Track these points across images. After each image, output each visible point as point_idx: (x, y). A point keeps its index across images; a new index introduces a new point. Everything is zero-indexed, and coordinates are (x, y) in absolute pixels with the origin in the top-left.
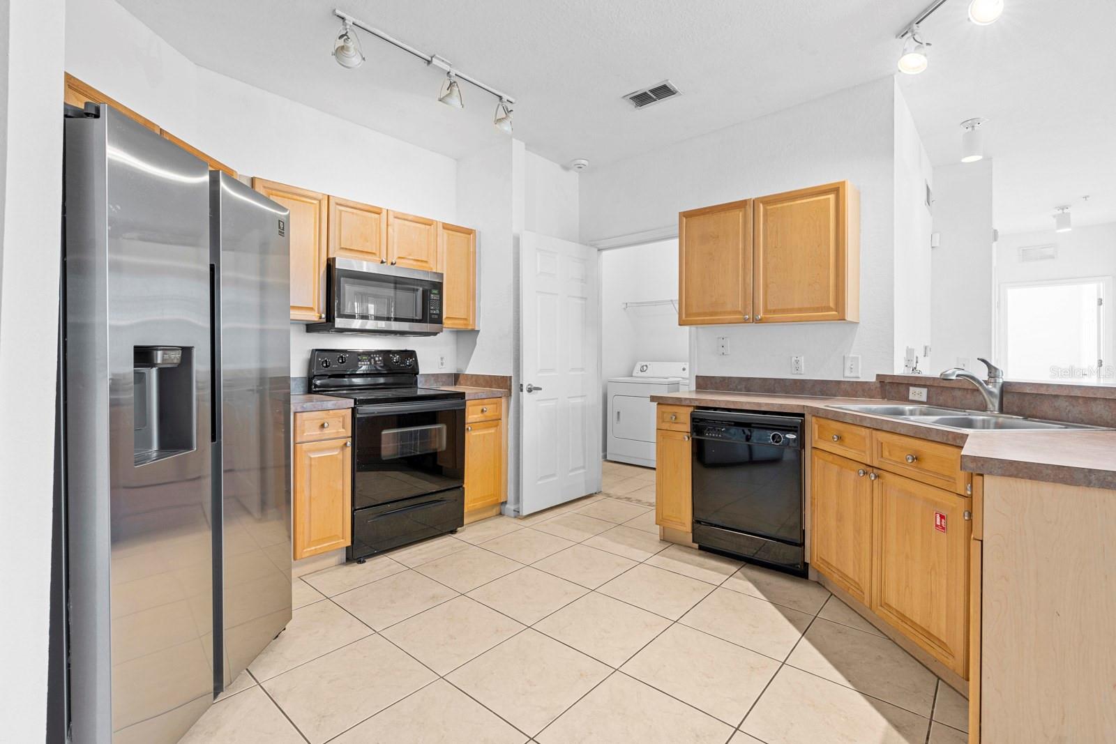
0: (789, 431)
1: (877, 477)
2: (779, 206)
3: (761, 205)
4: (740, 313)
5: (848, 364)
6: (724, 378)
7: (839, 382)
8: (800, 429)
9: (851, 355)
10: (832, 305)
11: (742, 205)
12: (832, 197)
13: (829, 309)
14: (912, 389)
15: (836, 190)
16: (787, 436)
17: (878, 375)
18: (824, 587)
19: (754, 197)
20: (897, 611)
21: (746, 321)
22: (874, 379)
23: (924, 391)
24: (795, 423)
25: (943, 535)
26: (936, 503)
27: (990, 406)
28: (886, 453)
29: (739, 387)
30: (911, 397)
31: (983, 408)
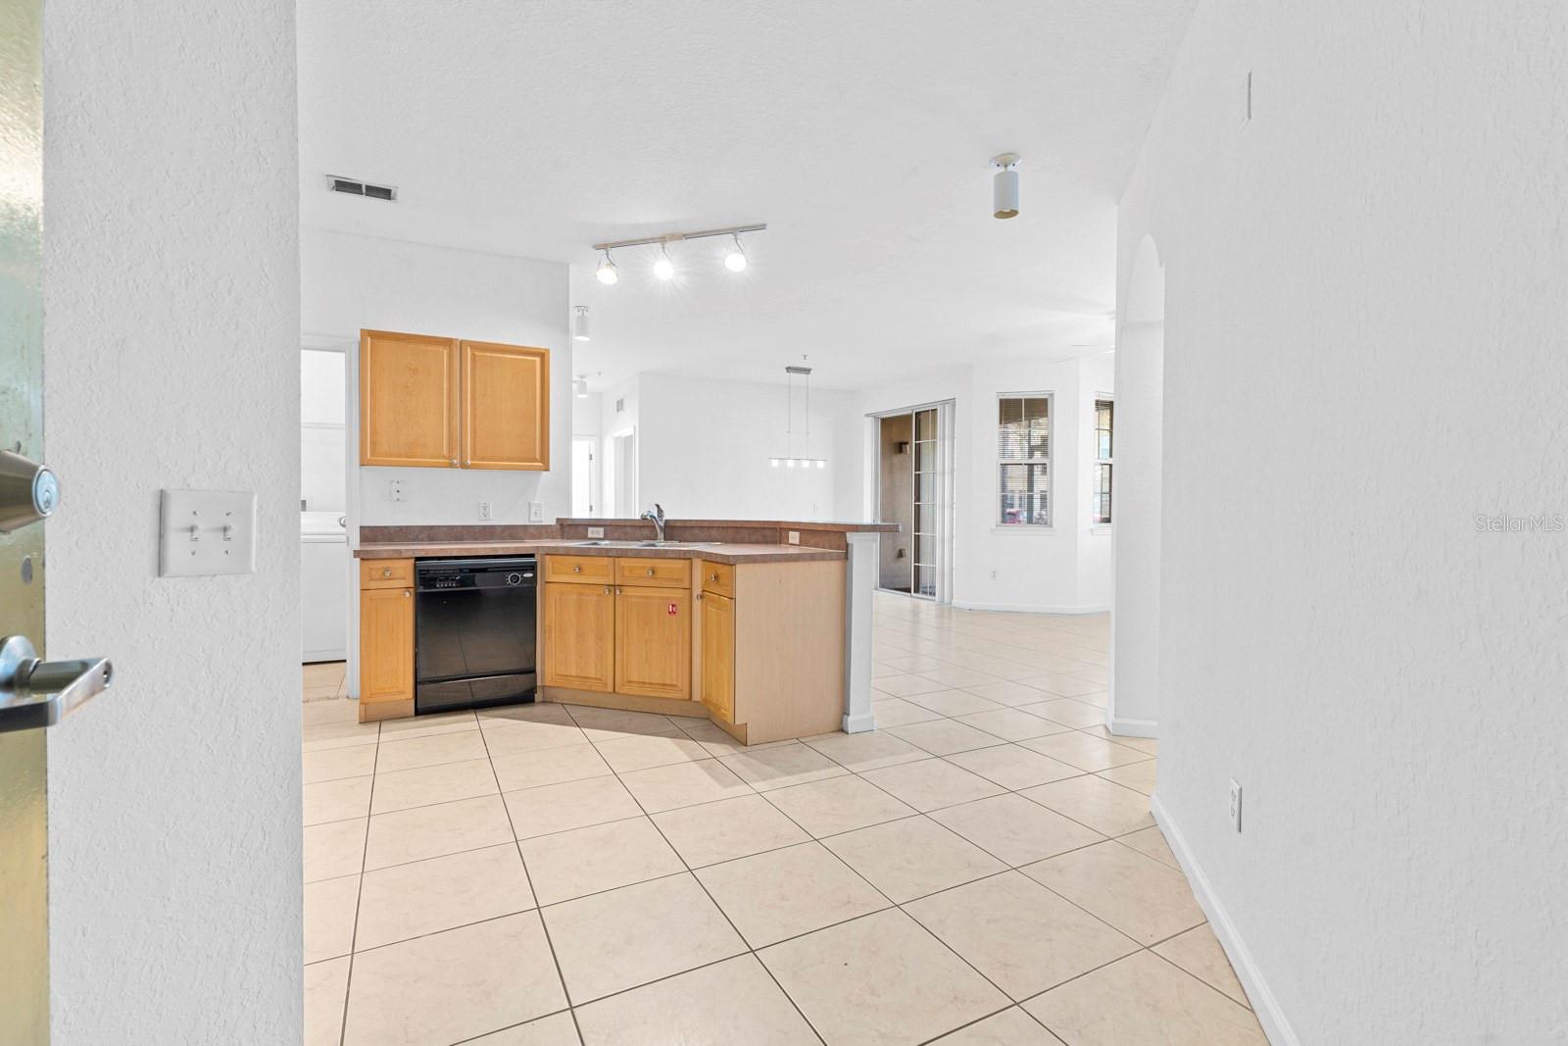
0: (526, 571)
1: (621, 591)
2: (488, 354)
3: (469, 349)
4: (444, 457)
5: (533, 510)
6: (401, 528)
7: (525, 527)
8: (532, 568)
9: (536, 502)
10: (538, 456)
11: (448, 342)
12: (538, 359)
13: (535, 460)
14: (590, 529)
15: (543, 355)
16: (525, 575)
17: (558, 519)
18: (551, 702)
19: (461, 338)
20: (638, 682)
21: (451, 466)
22: (554, 523)
23: (601, 530)
24: (526, 565)
25: (674, 617)
26: (668, 598)
27: (659, 537)
28: (627, 573)
29: (420, 537)
30: (590, 536)
31: (655, 538)
